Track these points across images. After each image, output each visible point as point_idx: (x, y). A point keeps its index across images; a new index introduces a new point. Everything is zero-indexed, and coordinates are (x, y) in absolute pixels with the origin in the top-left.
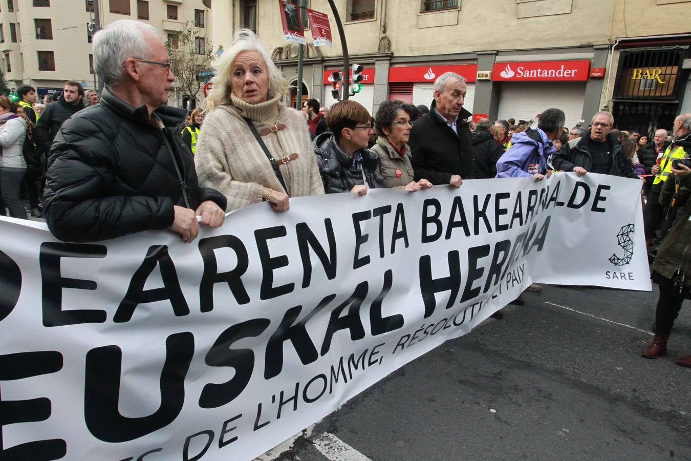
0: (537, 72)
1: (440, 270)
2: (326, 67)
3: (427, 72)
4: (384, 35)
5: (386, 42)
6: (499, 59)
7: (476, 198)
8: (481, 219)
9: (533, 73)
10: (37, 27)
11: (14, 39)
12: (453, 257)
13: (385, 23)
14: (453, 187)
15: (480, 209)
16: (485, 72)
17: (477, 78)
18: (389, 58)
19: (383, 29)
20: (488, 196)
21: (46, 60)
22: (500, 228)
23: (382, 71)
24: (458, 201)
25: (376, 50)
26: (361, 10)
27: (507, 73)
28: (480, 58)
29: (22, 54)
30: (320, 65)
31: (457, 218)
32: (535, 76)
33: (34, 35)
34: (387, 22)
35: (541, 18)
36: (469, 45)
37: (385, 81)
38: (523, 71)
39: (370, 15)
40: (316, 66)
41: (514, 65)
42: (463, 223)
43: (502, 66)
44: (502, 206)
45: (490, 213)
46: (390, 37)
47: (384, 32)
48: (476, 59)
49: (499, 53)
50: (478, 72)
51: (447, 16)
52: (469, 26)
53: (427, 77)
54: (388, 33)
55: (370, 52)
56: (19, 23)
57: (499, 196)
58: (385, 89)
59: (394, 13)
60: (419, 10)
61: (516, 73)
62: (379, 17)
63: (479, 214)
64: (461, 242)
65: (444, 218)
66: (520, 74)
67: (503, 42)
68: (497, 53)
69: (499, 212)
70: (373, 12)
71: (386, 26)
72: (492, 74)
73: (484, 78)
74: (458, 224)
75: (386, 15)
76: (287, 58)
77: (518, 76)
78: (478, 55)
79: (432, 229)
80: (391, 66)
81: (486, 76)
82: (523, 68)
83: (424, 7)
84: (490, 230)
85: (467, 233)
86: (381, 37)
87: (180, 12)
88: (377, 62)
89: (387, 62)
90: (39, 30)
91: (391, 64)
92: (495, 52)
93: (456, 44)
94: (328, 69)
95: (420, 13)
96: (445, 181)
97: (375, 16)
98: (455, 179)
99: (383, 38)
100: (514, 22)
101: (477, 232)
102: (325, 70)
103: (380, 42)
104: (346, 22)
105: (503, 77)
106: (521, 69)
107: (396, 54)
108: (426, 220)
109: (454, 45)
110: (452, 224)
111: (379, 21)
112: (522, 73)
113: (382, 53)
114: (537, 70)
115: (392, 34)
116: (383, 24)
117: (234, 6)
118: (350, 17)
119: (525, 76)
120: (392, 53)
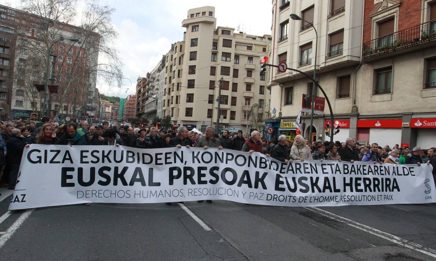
0: (434, 124)
1: (348, 181)
2: (326, 119)
3: (377, 123)
4: (355, 105)
5: (355, 108)
6: (414, 117)
7: (357, 165)
8: (359, 171)
9: (432, 124)
10: (187, 97)
11: (177, 103)
12: (351, 179)
13: (355, 100)
14: (352, 162)
15: (359, 168)
16: (406, 123)
17: (402, 126)
18: (357, 116)
19: (354, 102)
20: (361, 166)
21: (189, 112)
22: (364, 174)
23: (353, 122)
24: (353, 166)
25: (351, 112)
26: (343, 93)
27: (418, 124)
28: (403, 116)
29: (179, 109)
30: (323, 118)
31: (353, 170)
32: (433, 125)
33: (186, 101)
34: (356, 99)
35: (434, 97)
36: (397, 110)
37: (355, 127)
38: (427, 123)
39: (347, 96)
40: (321, 119)
41: (422, 120)
42: (354, 171)
43: (415, 120)
44: (364, 169)
45: (361, 169)
46: (357, 106)
47: (355, 104)
48: (401, 117)
49: (414, 114)
50: (403, 123)
51: (386, 97)
52: (397, 101)
53: (376, 125)
54: (357, 104)
55: (348, 113)
56: (180, 96)
57: (363, 166)
58: (355, 131)
59: (359, 95)
60: (372, 94)
61: (423, 124)
62: (352, 97)
63: (358, 170)
64: (354, 176)
65: (350, 169)
66: (425, 124)
67: (415, 109)
68: (413, 114)
69: (364, 170)
70: (349, 94)
71: (356, 101)
72: (410, 124)
73: (406, 126)
74: (353, 171)
75: (355, 95)
76: (307, 115)
77: (424, 125)
78: (403, 115)
79: (346, 171)
80: (358, 120)
81: (407, 125)
82: (426, 121)
83: (374, 92)
84: (361, 174)
85: (355, 174)
86: (353, 106)
87: (252, 88)
88: (351, 118)
89: (356, 118)
90: (188, 99)
91: (358, 119)
92: (411, 113)
93: (391, 110)
94: (327, 120)
95: (372, 95)
96: (350, 161)
97: (350, 96)
98: (352, 161)
99: (354, 107)
100: (420, 100)
101: (358, 174)
102: (325, 121)
103: (353, 108)
104: (336, 99)
105: (416, 125)
106: (425, 122)
107: (361, 114)
108: (344, 169)
109: (390, 110)
110: (351, 171)
111: (352, 99)
112: (426, 124)
113: (353, 113)
114: (434, 122)
115: (359, 104)
116: (354, 100)
117: (282, 90)
118: (338, 97)
119: (428, 125)
120: (359, 114)
